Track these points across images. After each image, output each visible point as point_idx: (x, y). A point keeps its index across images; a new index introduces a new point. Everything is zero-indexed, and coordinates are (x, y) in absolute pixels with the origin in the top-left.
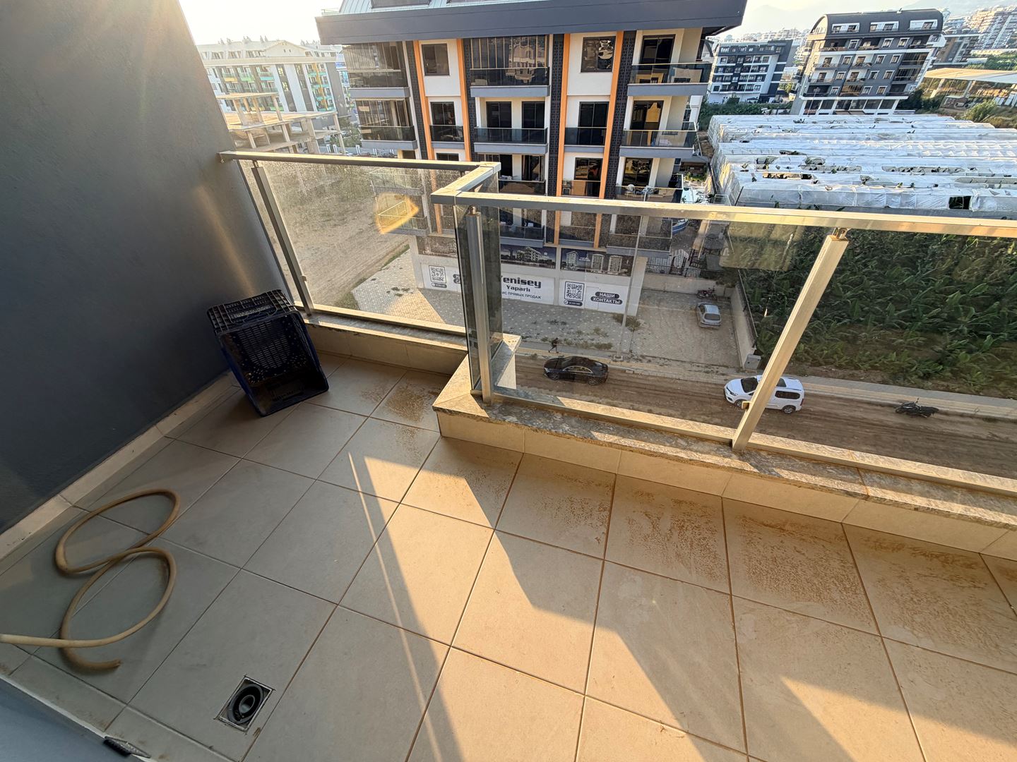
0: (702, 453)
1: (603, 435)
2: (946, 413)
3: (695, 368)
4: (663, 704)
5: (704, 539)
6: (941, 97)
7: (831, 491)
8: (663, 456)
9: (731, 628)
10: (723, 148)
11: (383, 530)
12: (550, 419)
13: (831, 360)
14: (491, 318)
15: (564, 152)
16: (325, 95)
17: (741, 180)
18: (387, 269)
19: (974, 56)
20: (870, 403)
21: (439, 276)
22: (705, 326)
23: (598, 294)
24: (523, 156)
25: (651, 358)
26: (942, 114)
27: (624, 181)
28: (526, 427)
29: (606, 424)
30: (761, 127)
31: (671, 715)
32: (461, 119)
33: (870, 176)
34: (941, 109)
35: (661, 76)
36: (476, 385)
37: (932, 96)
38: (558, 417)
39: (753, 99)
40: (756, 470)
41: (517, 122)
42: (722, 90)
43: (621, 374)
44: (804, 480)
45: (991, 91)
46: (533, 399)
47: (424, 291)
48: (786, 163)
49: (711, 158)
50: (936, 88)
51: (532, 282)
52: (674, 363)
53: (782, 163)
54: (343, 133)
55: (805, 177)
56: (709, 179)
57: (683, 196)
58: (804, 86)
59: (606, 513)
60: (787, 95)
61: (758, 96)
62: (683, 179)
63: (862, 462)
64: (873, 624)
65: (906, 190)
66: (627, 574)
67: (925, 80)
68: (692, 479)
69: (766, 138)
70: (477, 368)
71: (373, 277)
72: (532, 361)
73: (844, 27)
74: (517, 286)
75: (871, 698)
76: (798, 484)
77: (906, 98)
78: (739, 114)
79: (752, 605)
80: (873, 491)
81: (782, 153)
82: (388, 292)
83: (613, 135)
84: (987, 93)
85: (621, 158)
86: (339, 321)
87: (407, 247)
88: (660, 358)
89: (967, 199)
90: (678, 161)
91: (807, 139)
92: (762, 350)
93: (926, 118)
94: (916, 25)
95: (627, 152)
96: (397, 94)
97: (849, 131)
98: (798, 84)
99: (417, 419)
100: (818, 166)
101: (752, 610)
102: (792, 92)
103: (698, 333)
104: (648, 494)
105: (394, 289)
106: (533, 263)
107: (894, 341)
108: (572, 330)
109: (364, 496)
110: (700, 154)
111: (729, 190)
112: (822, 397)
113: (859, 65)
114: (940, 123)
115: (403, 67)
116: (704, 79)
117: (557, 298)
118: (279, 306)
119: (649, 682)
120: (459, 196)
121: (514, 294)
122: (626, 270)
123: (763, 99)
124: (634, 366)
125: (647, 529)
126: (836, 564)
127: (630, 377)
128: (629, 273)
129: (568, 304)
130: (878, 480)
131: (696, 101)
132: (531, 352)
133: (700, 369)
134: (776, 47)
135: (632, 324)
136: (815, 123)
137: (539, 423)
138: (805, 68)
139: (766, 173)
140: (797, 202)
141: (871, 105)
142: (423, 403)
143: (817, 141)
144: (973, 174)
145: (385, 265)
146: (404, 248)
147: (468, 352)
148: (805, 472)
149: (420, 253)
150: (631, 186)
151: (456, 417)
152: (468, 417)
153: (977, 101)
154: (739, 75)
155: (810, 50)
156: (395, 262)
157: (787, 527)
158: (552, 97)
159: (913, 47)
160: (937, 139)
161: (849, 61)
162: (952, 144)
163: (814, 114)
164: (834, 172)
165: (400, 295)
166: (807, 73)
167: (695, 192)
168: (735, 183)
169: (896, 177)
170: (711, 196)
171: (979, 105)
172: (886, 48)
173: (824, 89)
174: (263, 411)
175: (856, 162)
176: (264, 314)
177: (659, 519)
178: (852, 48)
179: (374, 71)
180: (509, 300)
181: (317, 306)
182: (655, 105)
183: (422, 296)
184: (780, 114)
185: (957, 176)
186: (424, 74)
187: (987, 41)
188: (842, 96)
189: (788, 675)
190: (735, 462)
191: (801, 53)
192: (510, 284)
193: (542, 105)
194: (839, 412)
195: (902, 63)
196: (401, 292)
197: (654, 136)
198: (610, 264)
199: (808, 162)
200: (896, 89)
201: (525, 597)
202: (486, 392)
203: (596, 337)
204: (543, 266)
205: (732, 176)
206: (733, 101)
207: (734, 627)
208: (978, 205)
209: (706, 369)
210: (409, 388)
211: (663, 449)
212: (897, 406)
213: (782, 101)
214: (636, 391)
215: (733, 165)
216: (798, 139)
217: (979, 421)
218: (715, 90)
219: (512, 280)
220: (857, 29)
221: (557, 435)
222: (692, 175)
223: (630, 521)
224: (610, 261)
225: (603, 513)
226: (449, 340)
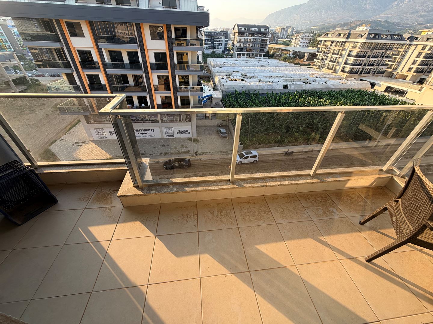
0: (222, 185)
1: (189, 188)
2: (296, 153)
3: (222, 154)
4: (225, 269)
5: (228, 213)
6: (274, 53)
7: (258, 187)
8: (210, 190)
9: (240, 238)
10: (214, 70)
11: (106, 254)
12: (168, 188)
13: (263, 142)
14: (134, 149)
15: (151, 73)
16: (4, 42)
17: (223, 82)
18: (69, 133)
19: (279, 41)
20: (277, 154)
21: (101, 133)
22: (222, 137)
23: (179, 131)
24: (132, 75)
25: (206, 153)
26: (275, 59)
27: (179, 84)
28: (160, 194)
29: (189, 184)
30: (225, 62)
31: (227, 271)
32: (96, 57)
33: (261, 79)
34: (275, 57)
35: (185, 43)
36: (135, 182)
37: (272, 53)
38: (171, 186)
39: (220, 52)
40: (238, 187)
41: (126, 60)
42: (209, 48)
43: (196, 162)
44: (251, 186)
45: (286, 52)
46: (160, 182)
47: (94, 141)
48: (235, 75)
49: (210, 74)
50: (272, 50)
51: (150, 130)
52: (215, 153)
53: (234, 75)
54: (21, 63)
55: (242, 80)
56: (212, 82)
57: (203, 89)
58: (235, 48)
59: (196, 215)
60: (231, 51)
61: (221, 51)
62: (202, 82)
63: (264, 176)
64: (274, 221)
65: (271, 83)
66: (207, 233)
67: (269, 48)
68: (221, 195)
69: (227, 67)
70: (134, 175)
71: (62, 138)
72: (157, 164)
73: (243, 29)
74: (143, 132)
75: (276, 241)
76: (250, 187)
77: (265, 53)
78: (216, 57)
79: (244, 228)
80: (268, 184)
81: (234, 72)
82: (73, 145)
83: (171, 66)
84: (285, 52)
85: (176, 75)
86: (55, 168)
87: (79, 121)
88: (209, 152)
89: (287, 85)
90: (198, 76)
91: (240, 67)
92: (243, 143)
93: (271, 60)
94: (263, 30)
95: (178, 73)
96: (56, 45)
97: (252, 64)
98: (233, 47)
99: (110, 203)
100: (245, 76)
101: (244, 230)
102: (232, 50)
103: (220, 140)
104: (208, 205)
105: (76, 143)
106: (148, 122)
107: (279, 132)
108: (172, 148)
109: (92, 244)
110: (206, 72)
111: (219, 86)
112: (263, 155)
113: (250, 42)
114: (276, 61)
115: (55, 31)
116: (201, 45)
117: (162, 135)
118: (19, 168)
119: (219, 264)
120: (112, 112)
121: (142, 136)
122: (189, 120)
123: (223, 52)
124: (199, 157)
125: (210, 216)
126: (264, 208)
127: (200, 162)
128: (190, 121)
129: (168, 137)
130: (269, 180)
131: (200, 53)
132: (155, 160)
133: (224, 153)
134: (223, 34)
135: (196, 141)
136: (241, 61)
137: (164, 190)
138: (234, 42)
139: (230, 79)
140: (242, 89)
141: (256, 55)
142: (111, 196)
143: (243, 68)
144: (287, 78)
145: (68, 131)
146: (77, 122)
147: (128, 169)
148: (251, 183)
149: (88, 123)
150: (183, 86)
151: (129, 197)
152: (134, 196)
153: (283, 55)
154: (213, 43)
155: (234, 36)
156: (73, 129)
157: (250, 201)
158: (140, 49)
159: (263, 37)
160: (276, 67)
161: (246, 40)
162: (280, 68)
163: (240, 58)
164: (250, 78)
165: (81, 146)
166: (235, 43)
167: (208, 87)
168: (221, 83)
169: (268, 79)
170: (213, 88)
171: (284, 56)
172: (256, 37)
173: (242, 50)
174: (19, 223)
175: (256, 74)
176: (10, 174)
177: (213, 211)
178: (246, 36)
179: (37, 32)
180: (140, 139)
181: (39, 163)
182: (185, 54)
183: (93, 144)
184: (230, 58)
185: (283, 78)
186: (69, 36)
187: (281, 37)
188: (247, 52)
189: (256, 244)
190: (232, 186)
191: (232, 36)
192: (139, 132)
193: (137, 53)
194: (269, 159)
195: (261, 42)
196: (81, 144)
197: (188, 66)
198: (182, 118)
199: (242, 75)
200: (262, 50)
201: (173, 255)
202: (140, 184)
203: (182, 149)
204: (153, 122)
205: (219, 80)
206: (214, 52)
207: (241, 237)
208: (290, 87)
209: (226, 153)
210: (103, 191)
211: (210, 188)
212: (284, 153)
213: (229, 53)
214: (203, 167)
215: (219, 76)
216: (237, 66)
217: (304, 153)
218: (206, 48)
219: (140, 130)
220: (246, 30)
221: (172, 193)
222: (205, 81)
223: (204, 215)
224: (181, 117)
225: (195, 216)
226: (117, 166)
